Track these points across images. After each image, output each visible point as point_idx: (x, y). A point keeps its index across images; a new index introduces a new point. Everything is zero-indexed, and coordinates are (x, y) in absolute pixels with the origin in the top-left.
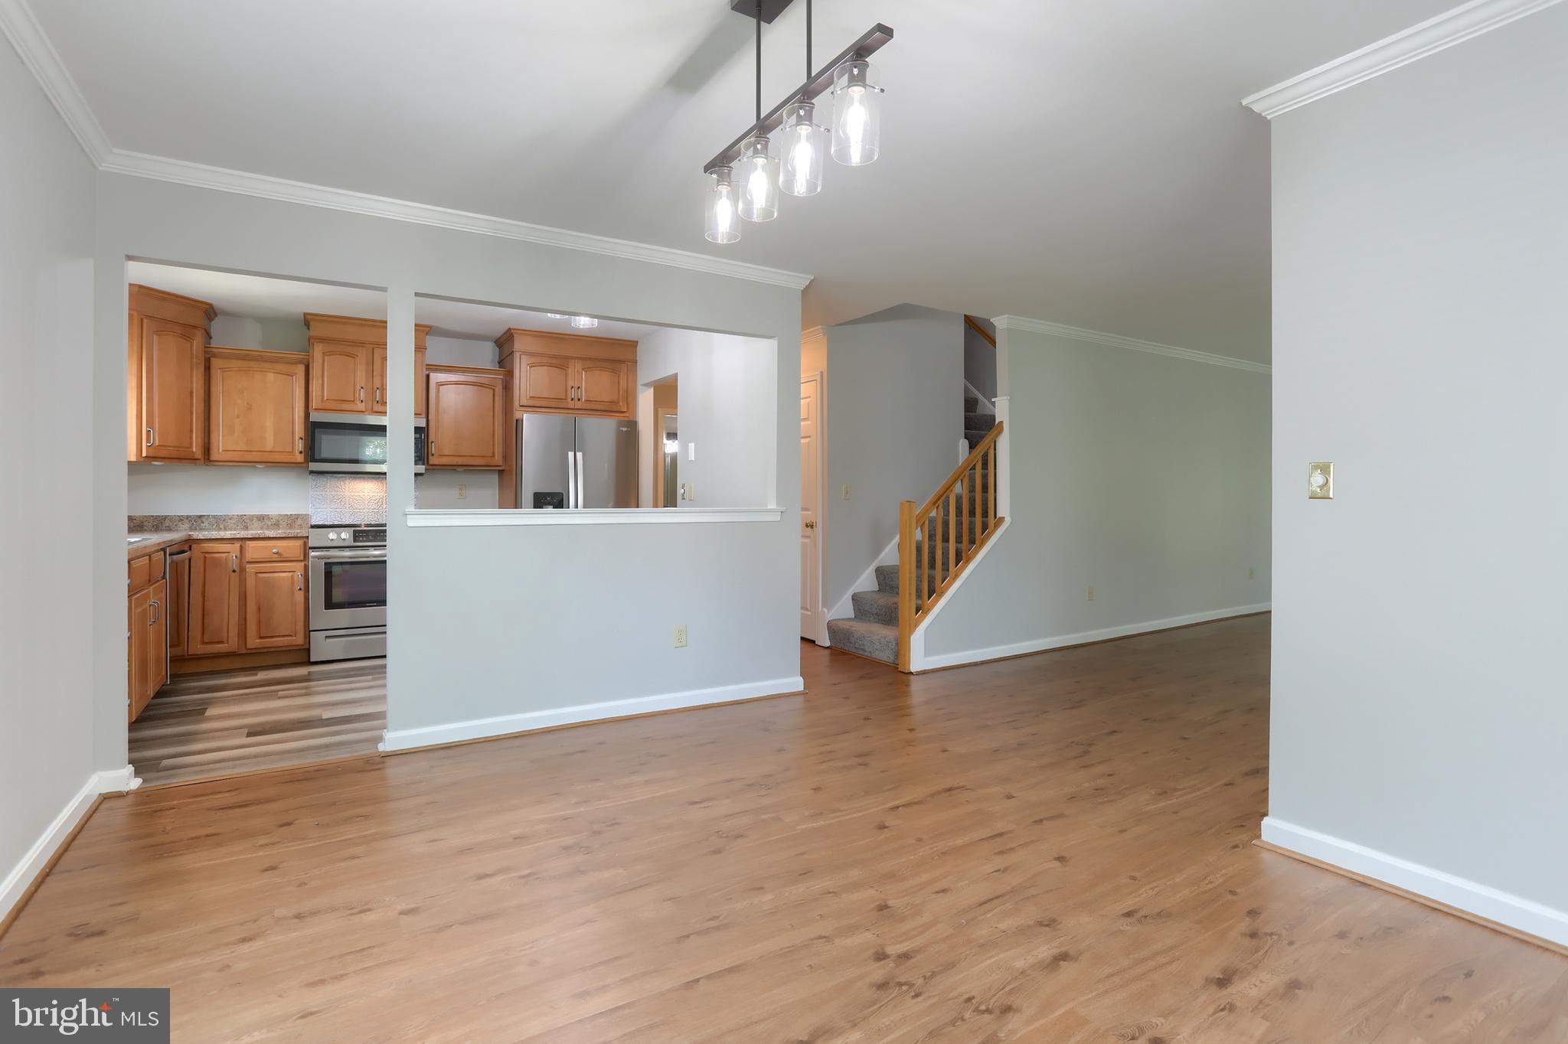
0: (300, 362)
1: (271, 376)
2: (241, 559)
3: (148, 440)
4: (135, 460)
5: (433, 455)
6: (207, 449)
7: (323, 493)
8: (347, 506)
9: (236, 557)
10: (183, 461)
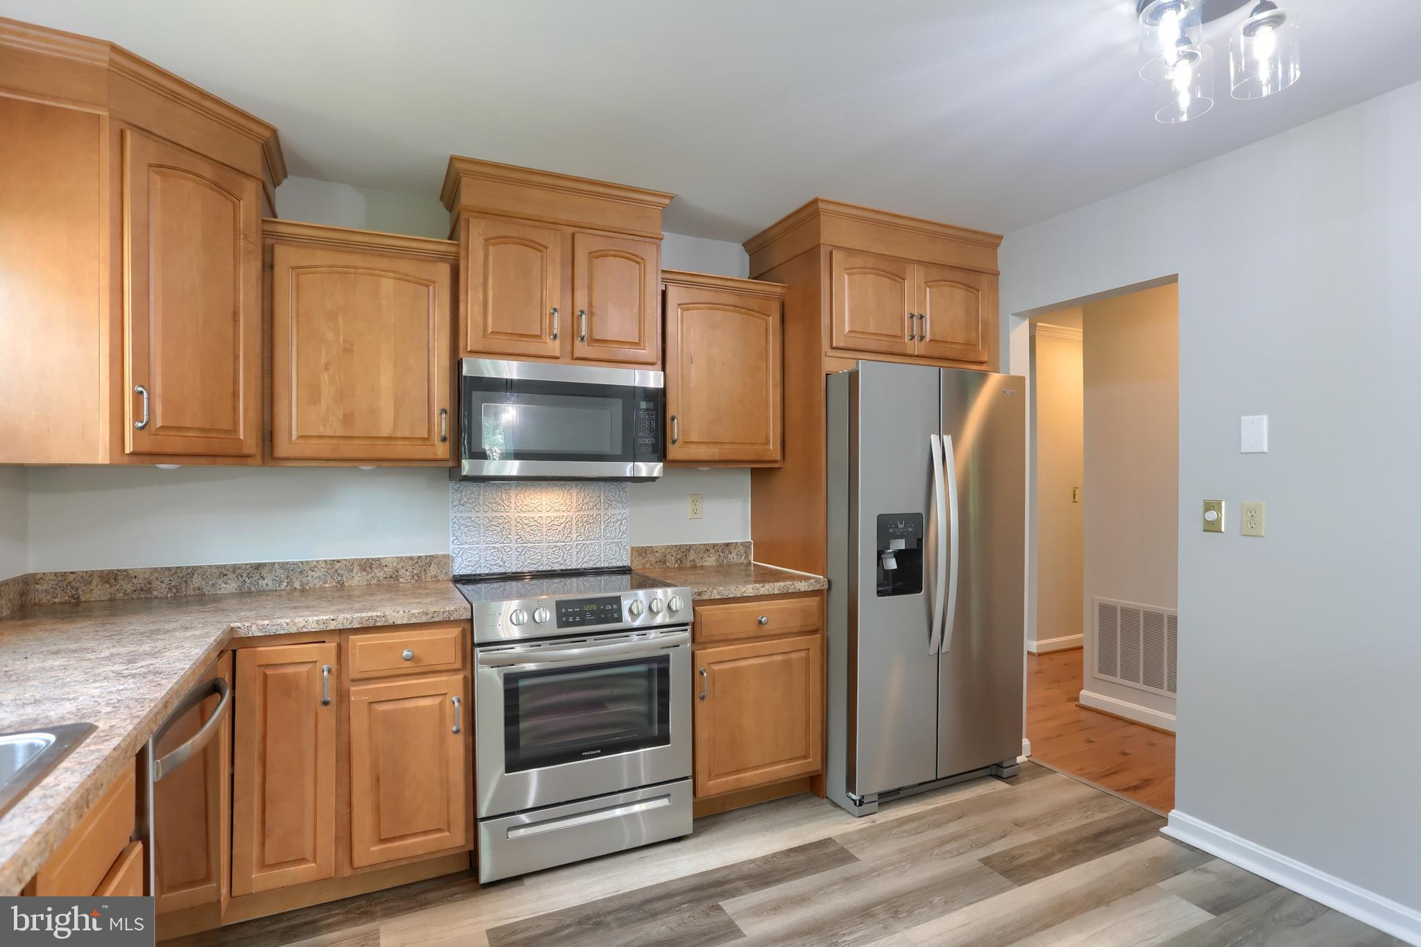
0: (441, 257)
1: (387, 284)
2: (340, 672)
3: (137, 415)
4: (107, 462)
5: (674, 442)
6: (268, 435)
7: (473, 515)
8: (514, 537)
9: (329, 671)
10: (218, 459)
